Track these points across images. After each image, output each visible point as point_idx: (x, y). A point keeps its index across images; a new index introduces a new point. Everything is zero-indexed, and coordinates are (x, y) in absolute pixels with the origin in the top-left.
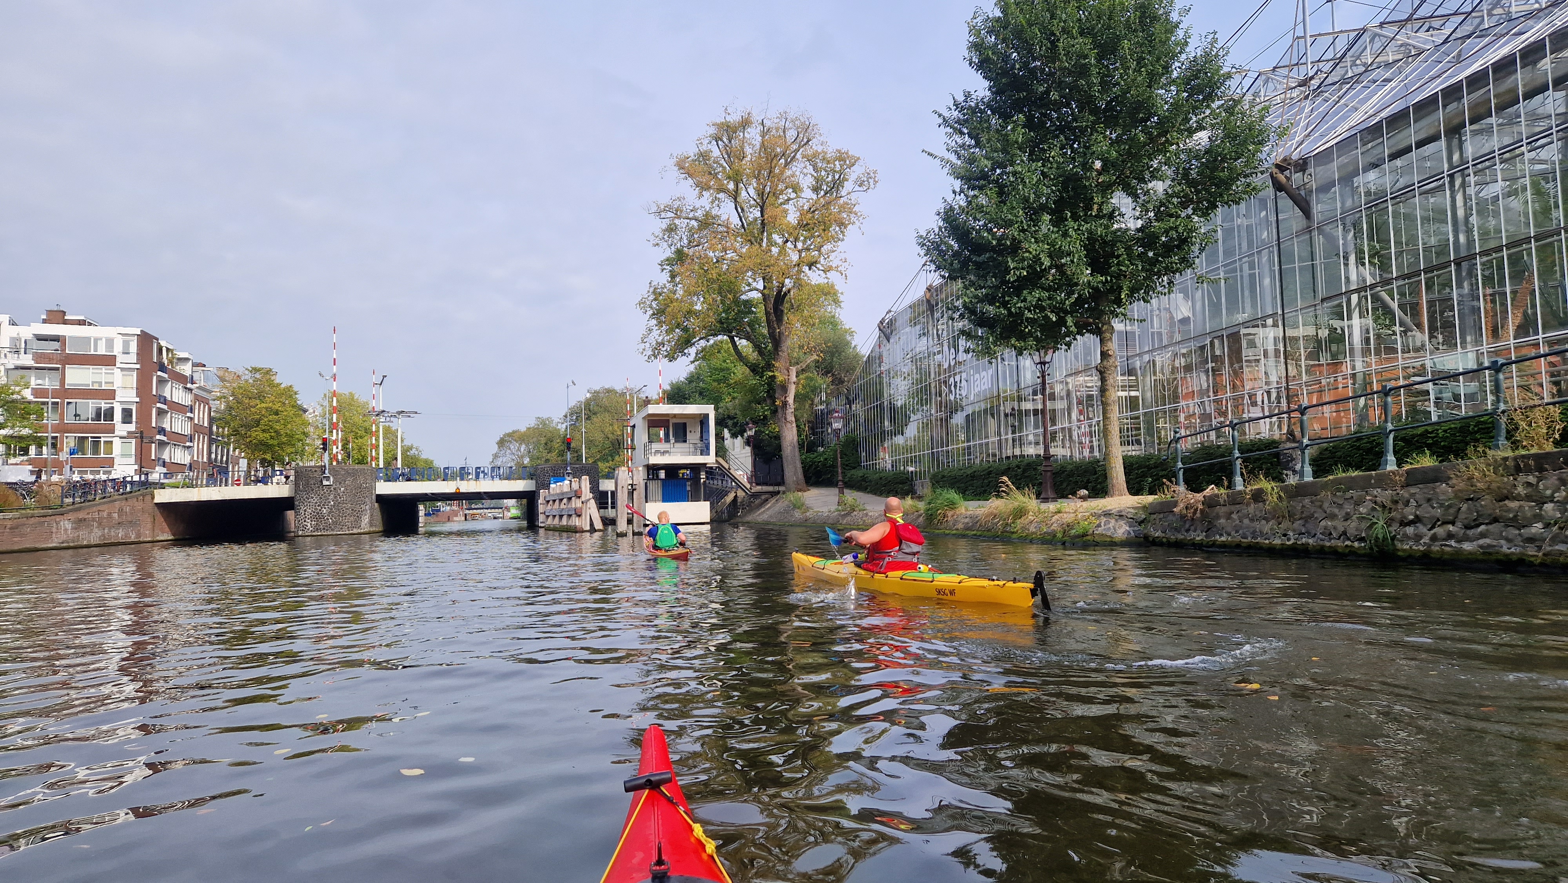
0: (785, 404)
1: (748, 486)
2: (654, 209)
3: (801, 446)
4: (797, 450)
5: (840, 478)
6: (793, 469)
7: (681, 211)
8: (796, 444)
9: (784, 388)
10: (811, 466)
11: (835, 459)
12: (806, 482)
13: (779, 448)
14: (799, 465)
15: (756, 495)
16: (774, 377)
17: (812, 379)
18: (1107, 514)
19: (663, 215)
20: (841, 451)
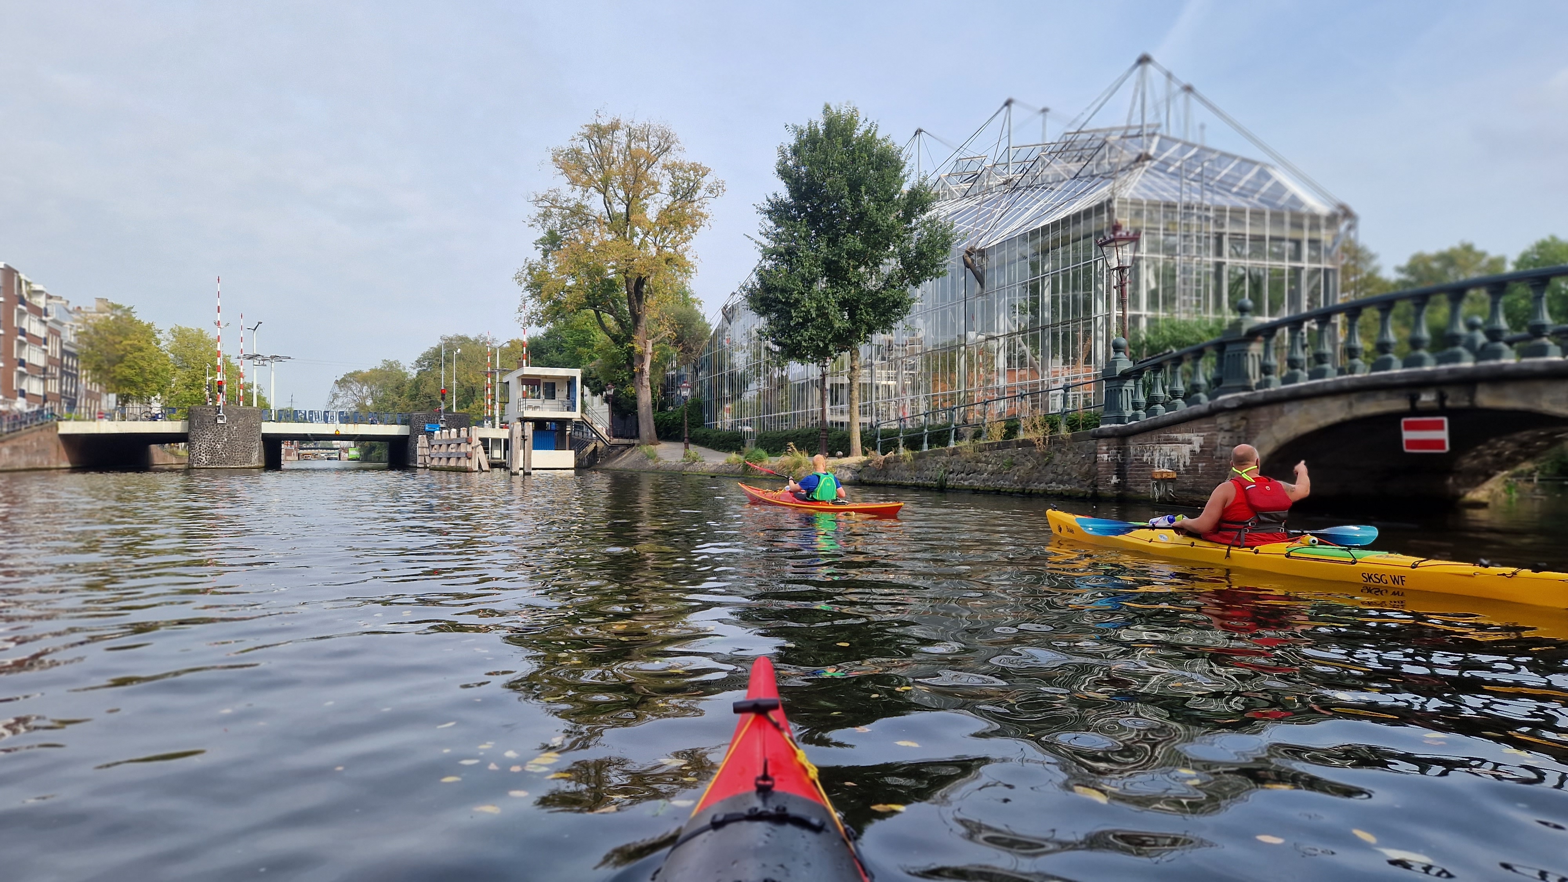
0: (642, 371)
1: (608, 439)
2: (534, 198)
3: (654, 405)
4: (651, 409)
5: (686, 436)
6: (647, 427)
7: (557, 201)
8: (650, 405)
9: (642, 358)
10: (661, 423)
11: (683, 418)
12: (658, 437)
13: (635, 406)
14: (652, 422)
15: (613, 447)
16: (633, 348)
17: (664, 349)
18: (841, 467)
19: (541, 204)
20: (688, 413)
